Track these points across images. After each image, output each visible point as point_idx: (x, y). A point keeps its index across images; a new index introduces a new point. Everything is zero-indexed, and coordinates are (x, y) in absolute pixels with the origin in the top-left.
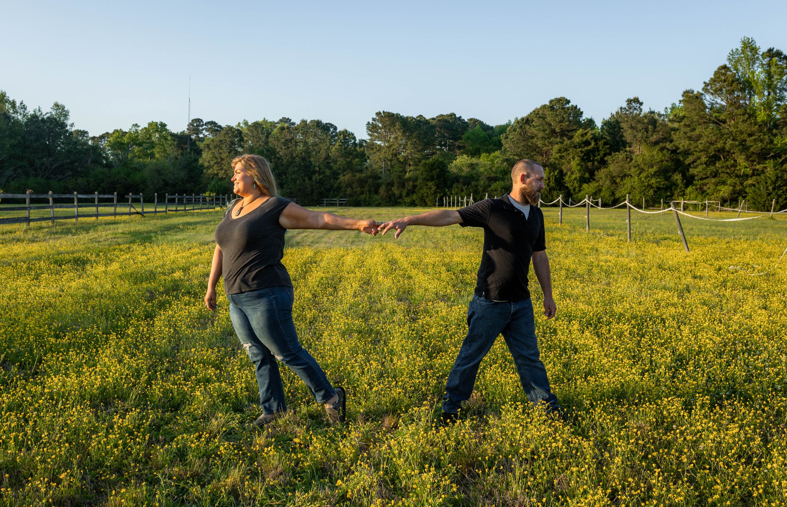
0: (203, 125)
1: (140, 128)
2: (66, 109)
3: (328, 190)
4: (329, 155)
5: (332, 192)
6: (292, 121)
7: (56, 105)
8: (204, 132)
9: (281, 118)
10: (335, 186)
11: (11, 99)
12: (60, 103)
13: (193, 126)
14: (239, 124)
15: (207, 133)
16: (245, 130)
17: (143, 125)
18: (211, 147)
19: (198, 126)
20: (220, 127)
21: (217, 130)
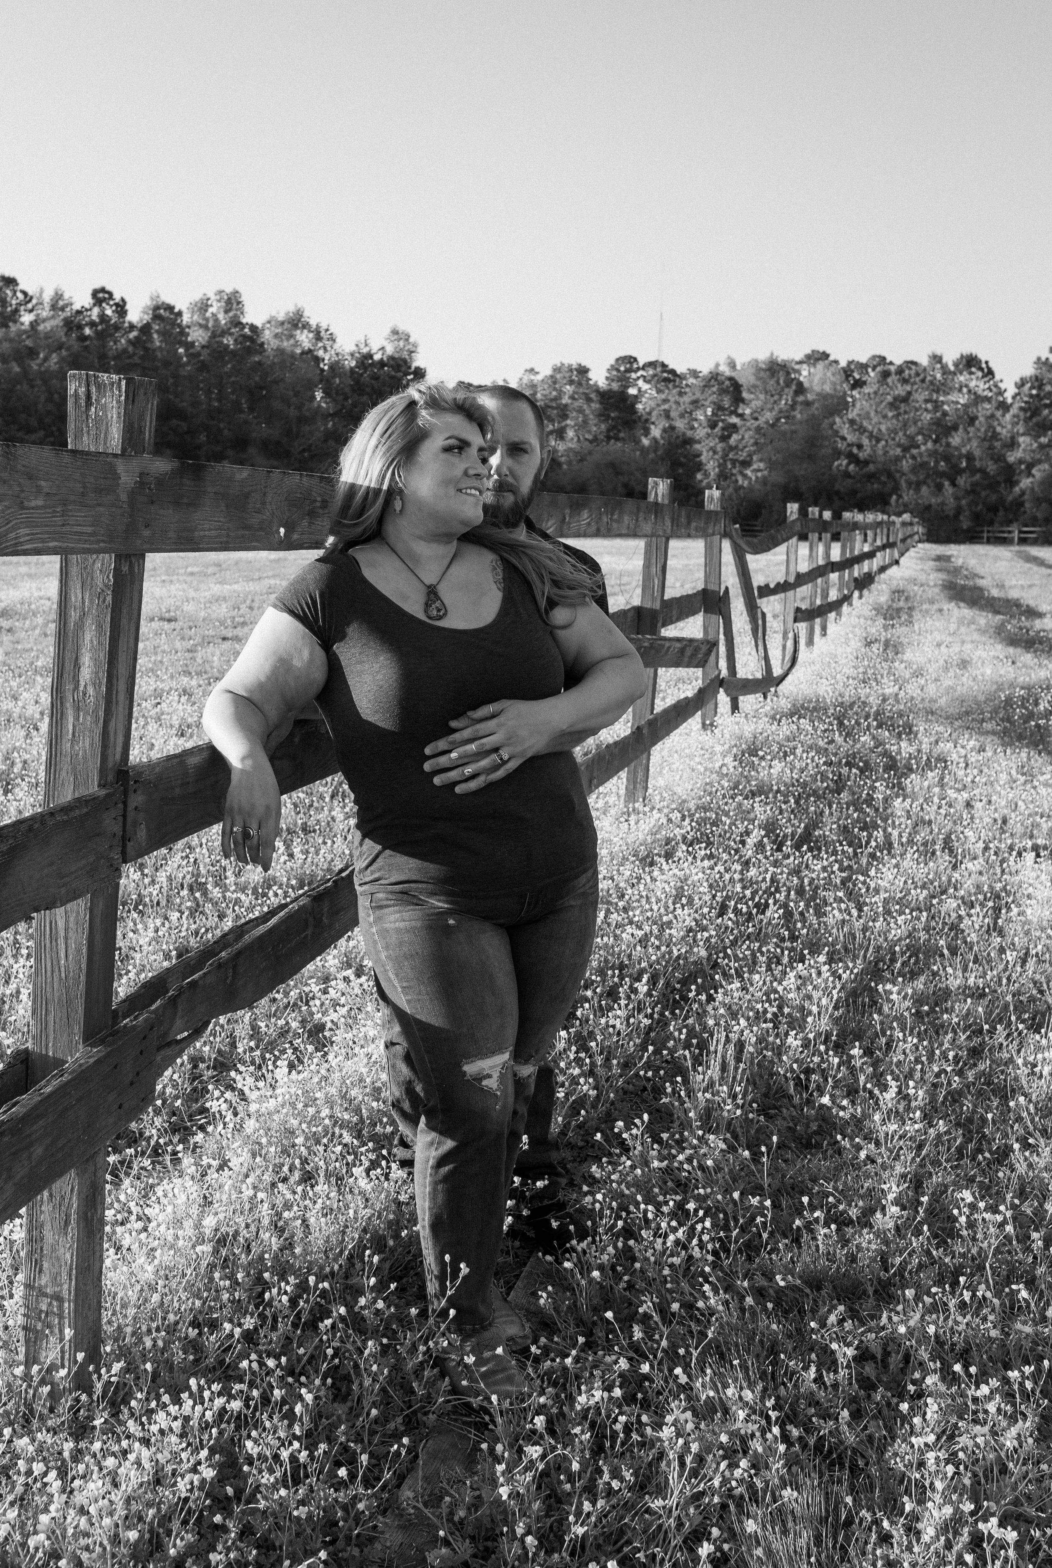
0: (638, 369)
1: (539, 377)
2: (411, 340)
3: (994, 509)
4: (994, 432)
5: (1001, 513)
6: (831, 358)
7: (395, 332)
8: (640, 383)
9: (809, 351)
10: (1010, 498)
11: (313, 323)
12: (401, 328)
13: (618, 370)
14: (717, 365)
15: (645, 386)
16: (746, 379)
17: (545, 371)
18: (672, 414)
19: (628, 371)
20: (673, 372)
21: (666, 380)
